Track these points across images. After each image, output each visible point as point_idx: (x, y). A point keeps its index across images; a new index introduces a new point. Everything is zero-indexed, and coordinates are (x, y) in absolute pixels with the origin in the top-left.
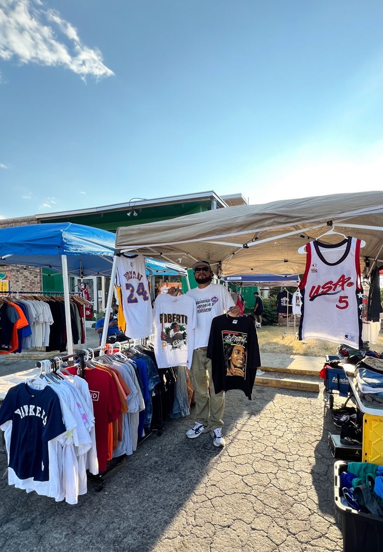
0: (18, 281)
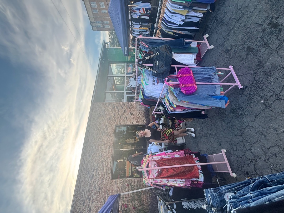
0: (127, 117)
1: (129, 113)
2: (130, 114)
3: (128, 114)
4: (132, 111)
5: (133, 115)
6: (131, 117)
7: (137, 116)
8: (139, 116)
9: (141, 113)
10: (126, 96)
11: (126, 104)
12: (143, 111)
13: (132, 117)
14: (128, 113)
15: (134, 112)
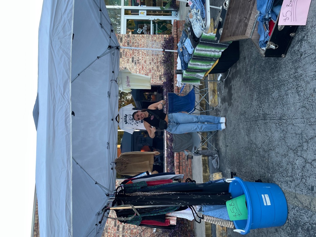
1: (131, 59)
2: (133, 61)
3: (128, 62)
4: (136, 54)
5: (138, 65)
6: (135, 67)
7: (147, 67)
8: (151, 67)
9: (155, 61)
10: (124, 18)
11: (123, 39)
12: (160, 56)
13: (137, 69)
14: (128, 60)
15: (140, 58)
